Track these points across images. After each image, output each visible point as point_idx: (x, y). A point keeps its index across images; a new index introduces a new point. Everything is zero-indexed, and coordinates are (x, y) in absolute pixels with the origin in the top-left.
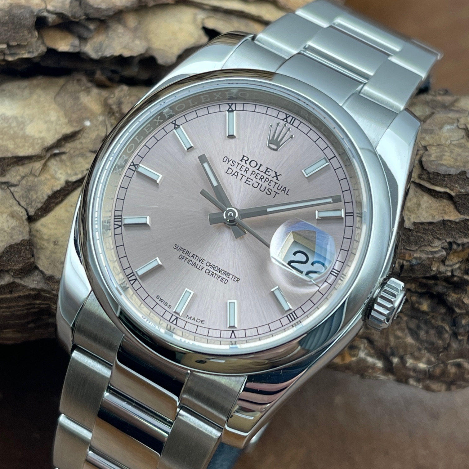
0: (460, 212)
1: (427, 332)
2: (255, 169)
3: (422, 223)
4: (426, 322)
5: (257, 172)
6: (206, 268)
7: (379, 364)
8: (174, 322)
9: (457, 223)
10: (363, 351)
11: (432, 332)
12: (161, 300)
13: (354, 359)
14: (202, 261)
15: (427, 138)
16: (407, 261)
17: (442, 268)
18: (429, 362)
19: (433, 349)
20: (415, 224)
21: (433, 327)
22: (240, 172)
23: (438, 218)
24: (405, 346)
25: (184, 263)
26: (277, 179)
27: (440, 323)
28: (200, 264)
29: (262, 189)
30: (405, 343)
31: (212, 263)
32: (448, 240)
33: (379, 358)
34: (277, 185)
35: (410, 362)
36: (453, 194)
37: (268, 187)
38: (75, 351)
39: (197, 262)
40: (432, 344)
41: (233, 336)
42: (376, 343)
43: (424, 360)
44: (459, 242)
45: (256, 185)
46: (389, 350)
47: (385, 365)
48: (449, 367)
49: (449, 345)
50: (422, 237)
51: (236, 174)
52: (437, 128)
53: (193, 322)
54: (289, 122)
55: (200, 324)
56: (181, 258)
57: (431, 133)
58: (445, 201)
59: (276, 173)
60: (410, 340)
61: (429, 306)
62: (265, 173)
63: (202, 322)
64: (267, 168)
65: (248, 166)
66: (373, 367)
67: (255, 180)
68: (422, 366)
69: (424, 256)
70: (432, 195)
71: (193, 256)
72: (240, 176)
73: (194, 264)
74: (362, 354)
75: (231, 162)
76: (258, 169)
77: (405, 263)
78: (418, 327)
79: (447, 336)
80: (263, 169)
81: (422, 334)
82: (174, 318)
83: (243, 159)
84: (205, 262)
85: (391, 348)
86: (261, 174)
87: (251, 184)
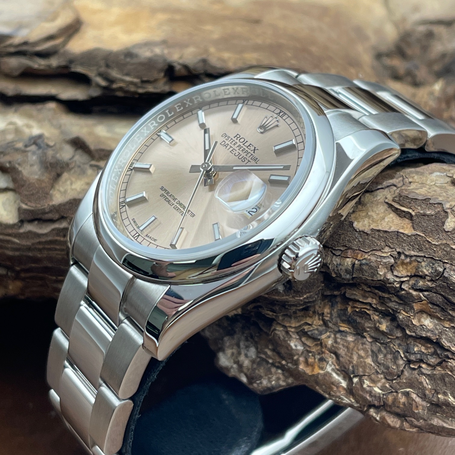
0: (414, 228)
1: (385, 356)
2: (241, 144)
3: (379, 231)
4: (385, 344)
5: (242, 145)
6: (176, 204)
7: (344, 384)
8: (136, 238)
9: (409, 236)
10: (331, 366)
11: (389, 356)
12: (135, 222)
13: (322, 372)
14: (175, 199)
15: (416, 177)
16: (359, 260)
17: (390, 276)
18: (383, 388)
19: (389, 375)
20: (372, 230)
21: (392, 353)
22: (230, 144)
23: (393, 229)
24: (364, 366)
25: (163, 199)
26: (254, 152)
27: (396, 348)
28: (173, 201)
29: (240, 157)
30: (365, 362)
31: (181, 202)
32: (398, 250)
33: (344, 378)
34: (252, 156)
35: (367, 383)
36: (413, 213)
37: (245, 156)
38: (74, 266)
39: (171, 200)
40: (388, 368)
42: (341, 359)
43: (379, 385)
44: (407, 253)
45: (236, 155)
46: (351, 368)
47: (347, 386)
48: (400, 395)
49: (402, 371)
50: (375, 243)
51: (226, 146)
52: (427, 172)
53: (149, 239)
54: (280, 115)
55: (153, 242)
56: (162, 195)
57: (421, 175)
58: (407, 220)
59: (255, 148)
60: (369, 361)
61: (387, 327)
62: (247, 147)
63: (155, 240)
64: (250, 144)
65: (238, 141)
66: (338, 385)
67: (238, 151)
68: (377, 390)
69: (373, 258)
70: (397, 214)
71: (170, 196)
72: (228, 147)
73: (169, 201)
74: (329, 369)
75: (227, 138)
76: (243, 144)
77: (357, 262)
78: (380, 351)
79: (401, 362)
80: (247, 144)
81: (381, 356)
82: (137, 235)
83: (236, 136)
84: (177, 201)
85: (353, 367)
86: (244, 147)
87: (234, 153)
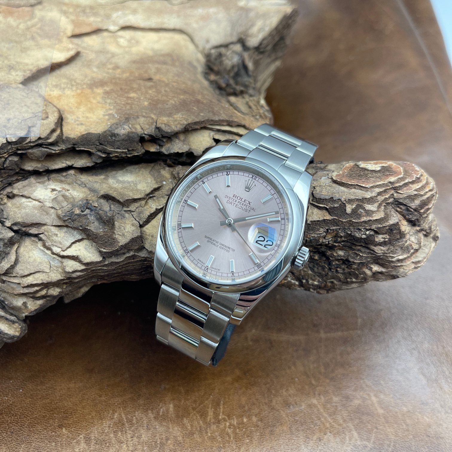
0: (331, 216)
1: (318, 268)
2: (240, 200)
3: (315, 221)
4: (317, 264)
6: (219, 245)
7: (297, 283)
8: (206, 271)
9: (330, 220)
10: (290, 278)
11: (320, 268)
12: (200, 261)
13: (286, 281)
14: (217, 242)
15: (315, 183)
16: (308, 238)
17: (324, 241)
18: (319, 281)
19: (320, 275)
20: (311, 221)
21: (320, 266)
22: (233, 202)
23: (321, 219)
24: (308, 275)
25: (209, 244)
26: (250, 204)
27: (323, 264)
28: (217, 244)
29: (243, 209)
30: (308, 273)
31: (222, 243)
32: (326, 228)
33: (297, 281)
34: (250, 207)
35: (310, 282)
36: (328, 207)
37: (246, 208)
38: (163, 285)
39: (216, 243)
40: (320, 273)
41: (233, 276)
42: (295, 274)
43: (317, 280)
44: (331, 229)
45: (240, 207)
46: (301, 277)
47: (299, 283)
48: (328, 283)
49: (328, 273)
50: (315, 227)
51: (231, 203)
52: (319, 178)
53: (215, 270)
54: (254, 178)
55: (218, 271)
56: (208, 241)
57: (317, 181)
58: (324, 211)
59: (249, 202)
60: (310, 272)
61: (318, 257)
63: (219, 270)
64: (245, 200)
65: (236, 199)
66: (294, 284)
67: (240, 205)
68: (316, 283)
69: (316, 236)
70: (318, 209)
71: (213, 241)
72: (233, 204)
73: (214, 244)
74: (289, 279)
75: (229, 198)
77: (307, 239)
78: (314, 266)
79: (326, 270)
80: (243, 200)
81: (316, 269)
82: (206, 269)
83: (234, 196)
84: (219, 243)
85: (302, 276)
86: (243, 202)
87: (238, 207)
